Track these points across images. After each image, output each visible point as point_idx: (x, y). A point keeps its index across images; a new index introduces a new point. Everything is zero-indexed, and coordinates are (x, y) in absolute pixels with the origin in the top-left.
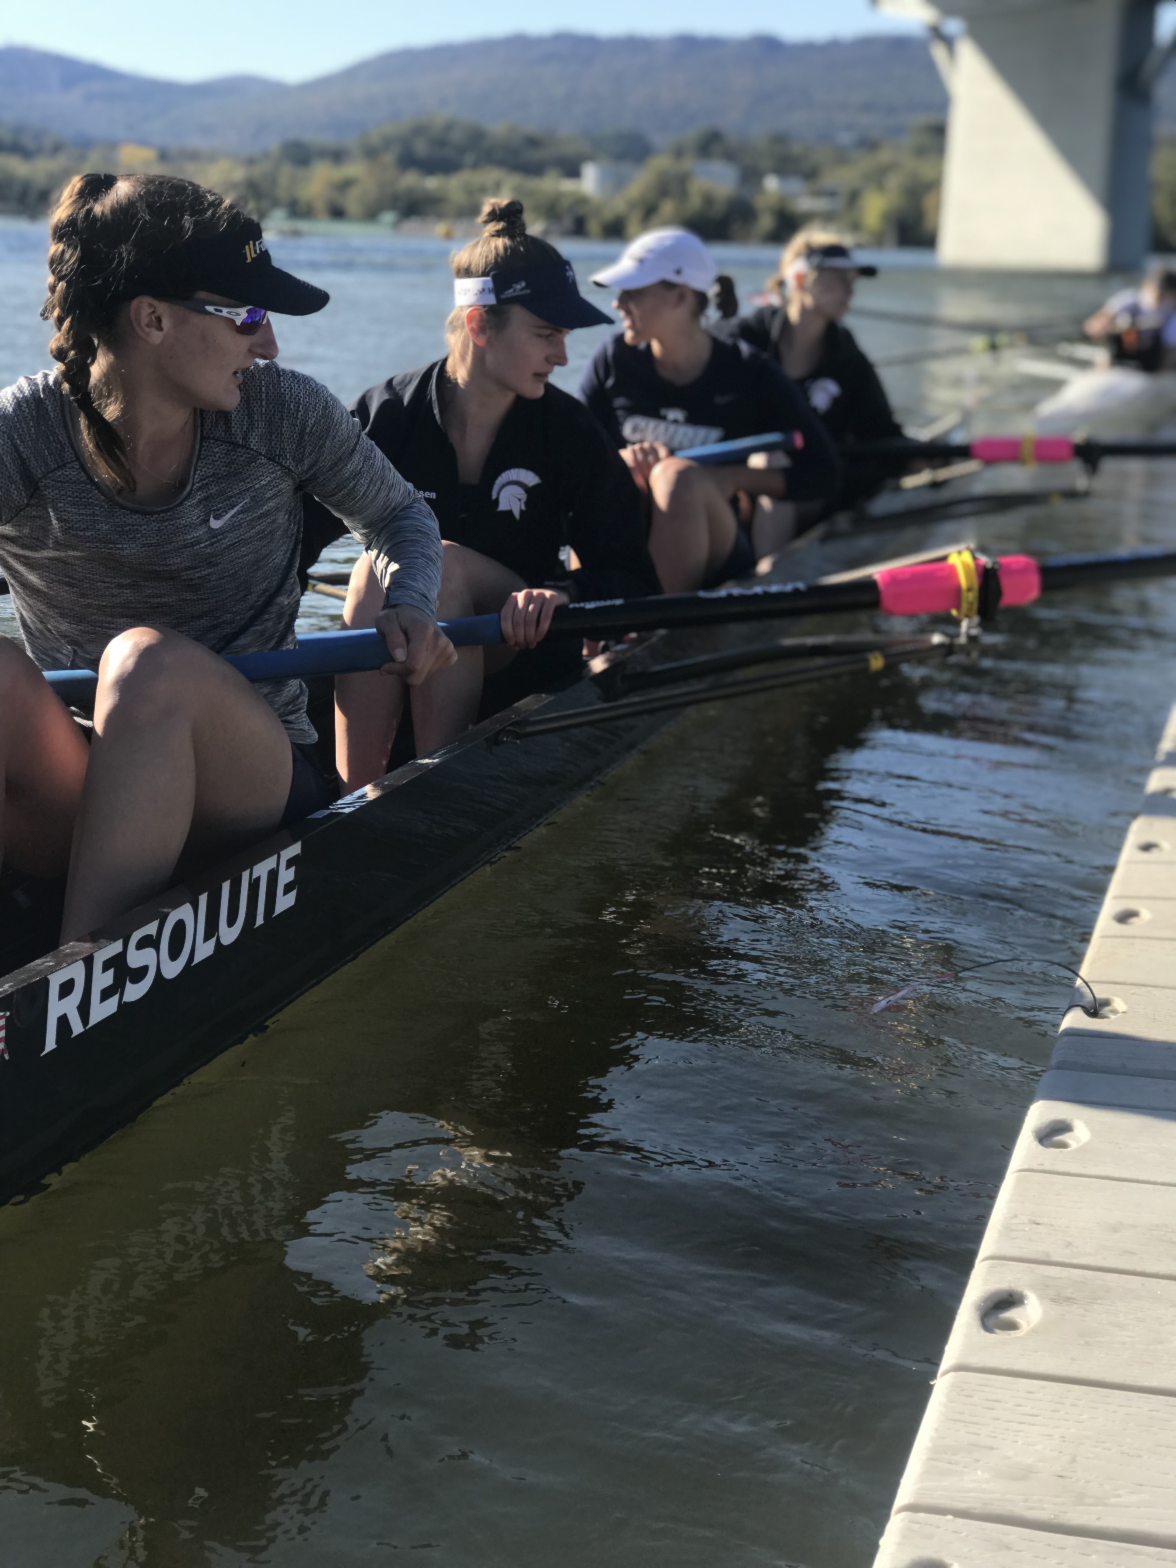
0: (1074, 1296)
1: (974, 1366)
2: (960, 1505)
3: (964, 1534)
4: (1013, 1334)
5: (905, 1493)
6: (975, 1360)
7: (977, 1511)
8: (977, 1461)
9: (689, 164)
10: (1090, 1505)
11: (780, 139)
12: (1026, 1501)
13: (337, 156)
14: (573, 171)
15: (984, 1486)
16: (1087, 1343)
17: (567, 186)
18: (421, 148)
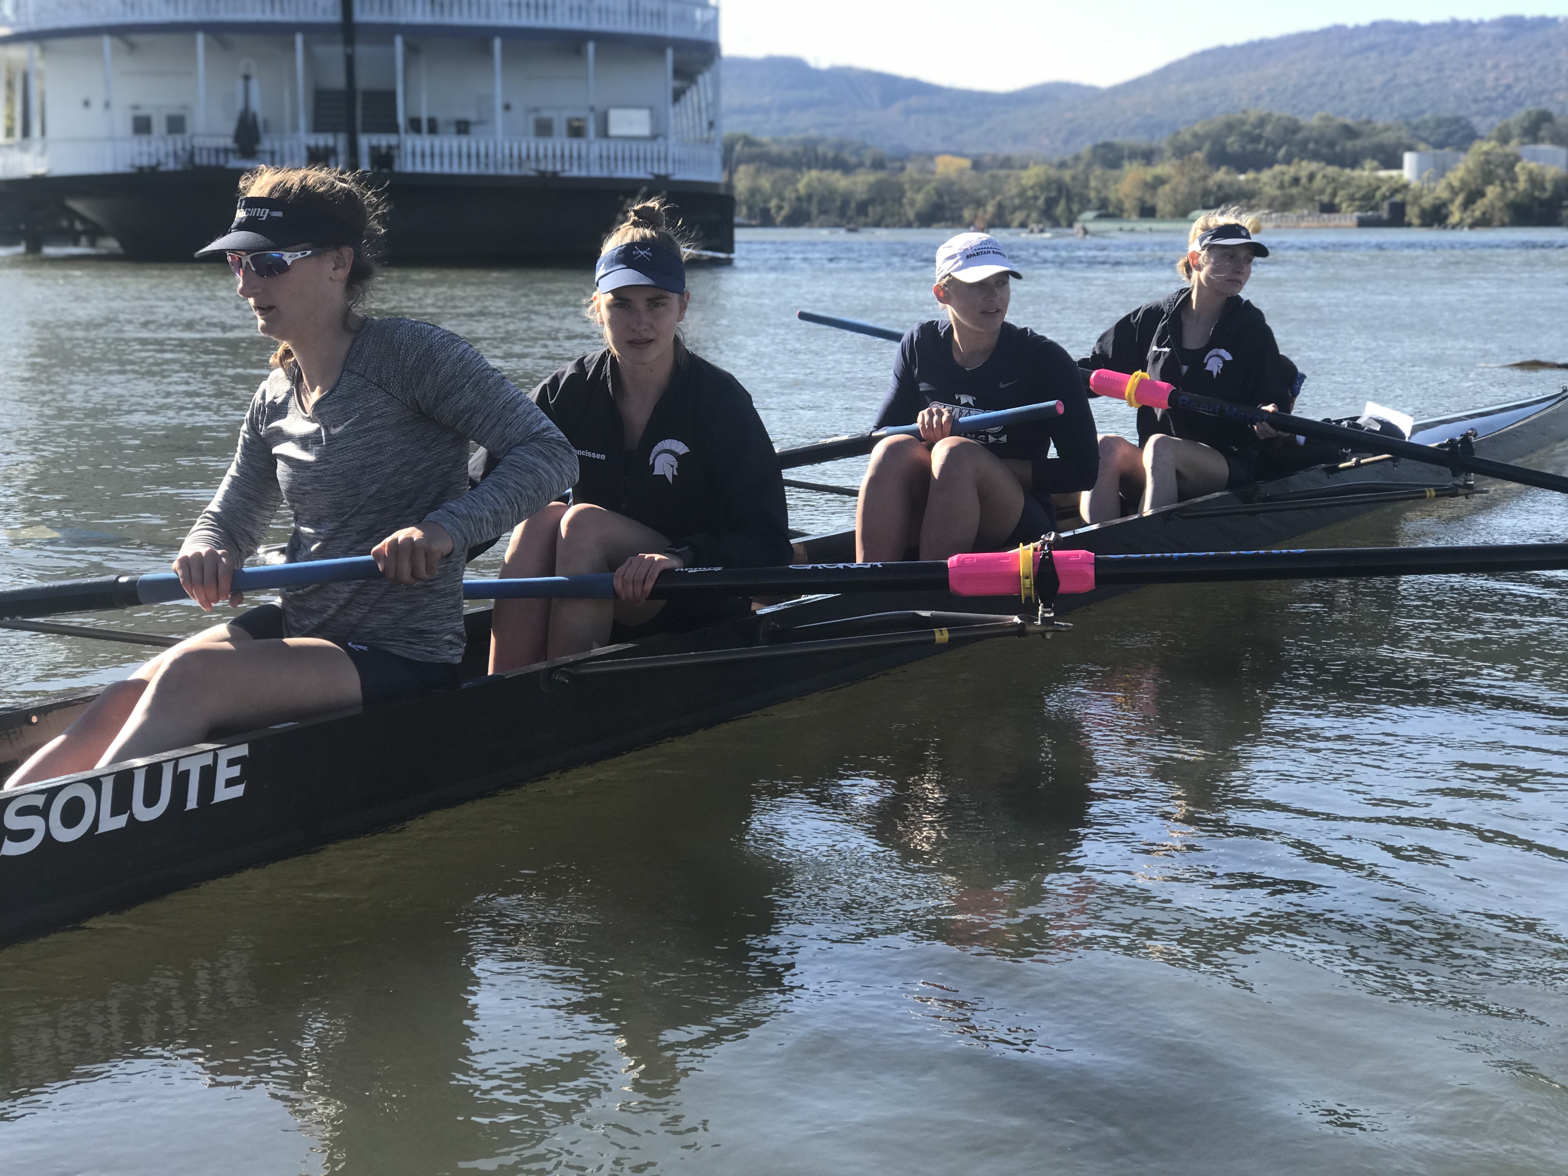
9: (1515, 147)
13: (1148, 157)
14: (1393, 161)
17: (1387, 175)
18: (1233, 144)
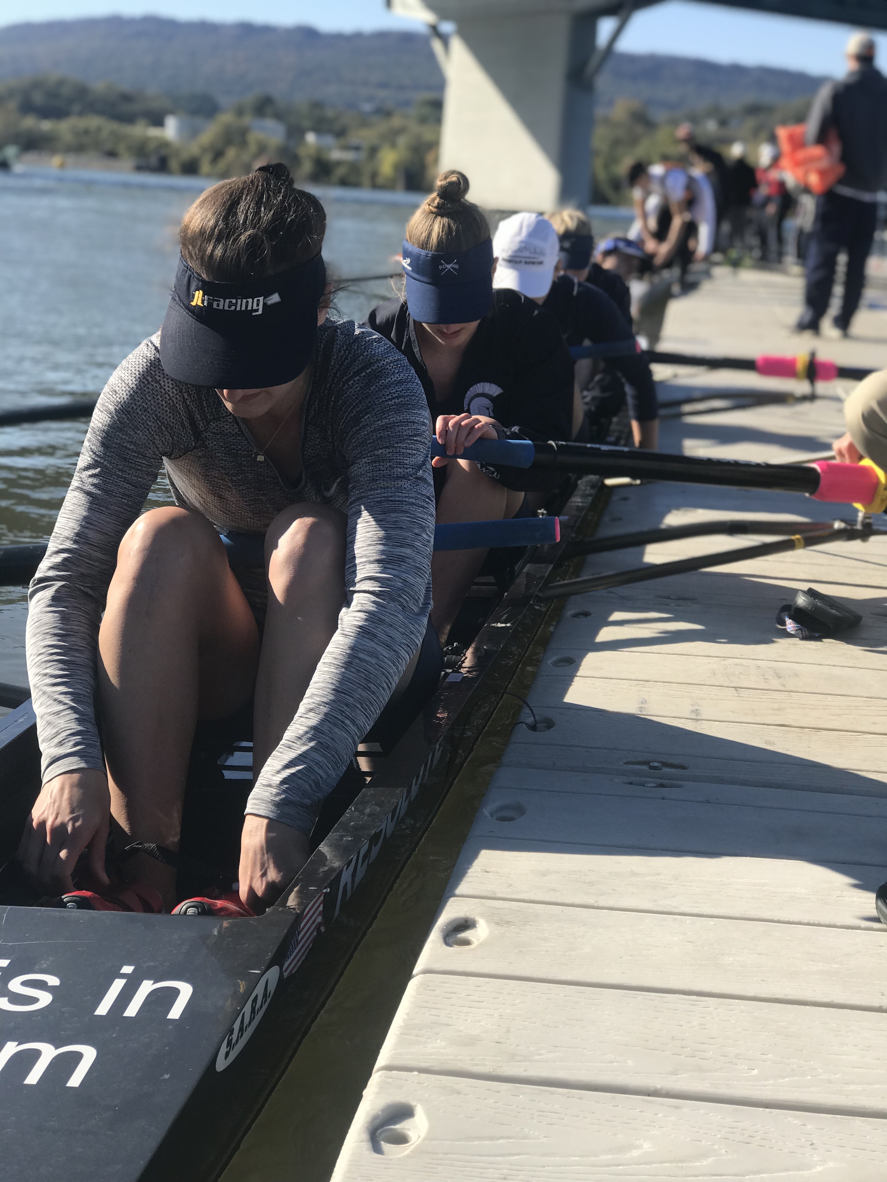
0: (512, 920)
1: (437, 969)
2: (423, 1065)
3: (426, 1084)
4: (467, 947)
5: (383, 1058)
6: (438, 966)
7: (436, 1068)
8: (438, 1034)
9: (247, 120)
10: (519, 1061)
11: (317, 105)
12: (473, 1060)
14: (158, 122)
15: (442, 1051)
16: (521, 951)
17: (154, 132)
18: (38, 98)
